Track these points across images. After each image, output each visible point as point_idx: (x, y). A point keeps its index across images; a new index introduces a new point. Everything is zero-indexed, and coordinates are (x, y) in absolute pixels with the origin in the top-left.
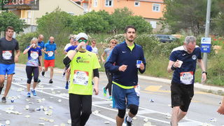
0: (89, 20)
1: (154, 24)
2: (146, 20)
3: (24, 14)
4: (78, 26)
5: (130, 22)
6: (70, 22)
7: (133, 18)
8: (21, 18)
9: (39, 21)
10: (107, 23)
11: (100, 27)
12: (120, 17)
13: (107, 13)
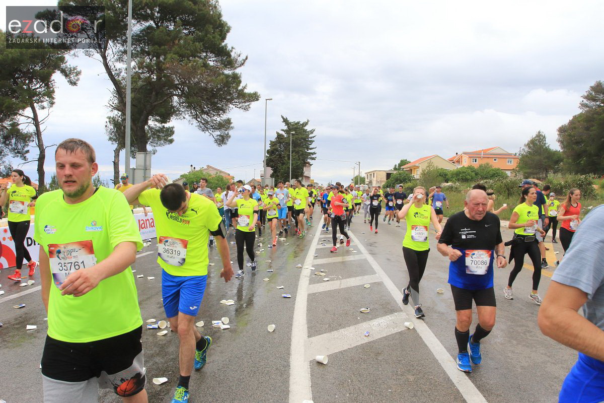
0: (460, 173)
1: (509, 173)
2: (503, 171)
3: (414, 171)
4: (452, 177)
5: (491, 173)
6: (446, 175)
7: (493, 170)
8: (413, 175)
9: (424, 174)
10: (473, 174)
11: (468, 177)
12: (483, 170)
13: (473, 168)
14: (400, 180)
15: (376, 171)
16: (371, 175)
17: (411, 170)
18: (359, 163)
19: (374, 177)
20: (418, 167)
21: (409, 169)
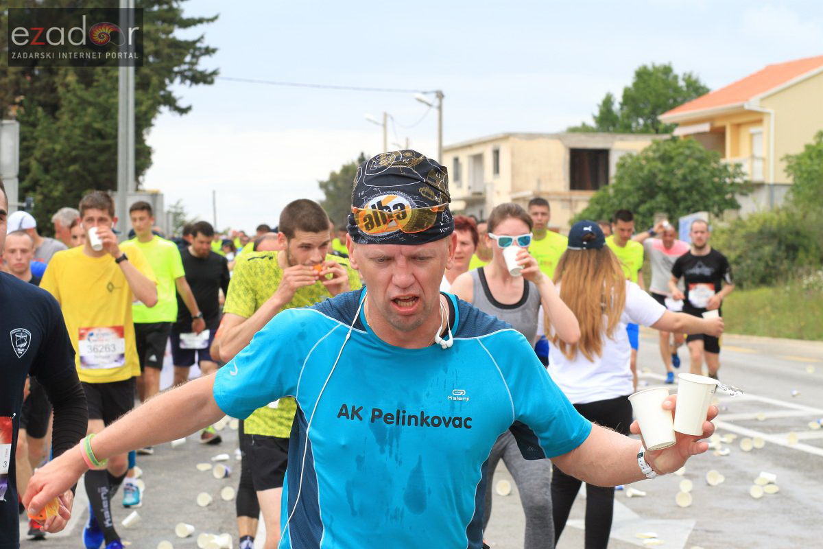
3: (737, 140)
8: (729, 159)
14: (667, 190)
15: (506, 137)
16: (478, 158)
17: (718, 135)
18: (440, 95)
19: (497, 170)
20: (757, 118)
21: (705, 128)
